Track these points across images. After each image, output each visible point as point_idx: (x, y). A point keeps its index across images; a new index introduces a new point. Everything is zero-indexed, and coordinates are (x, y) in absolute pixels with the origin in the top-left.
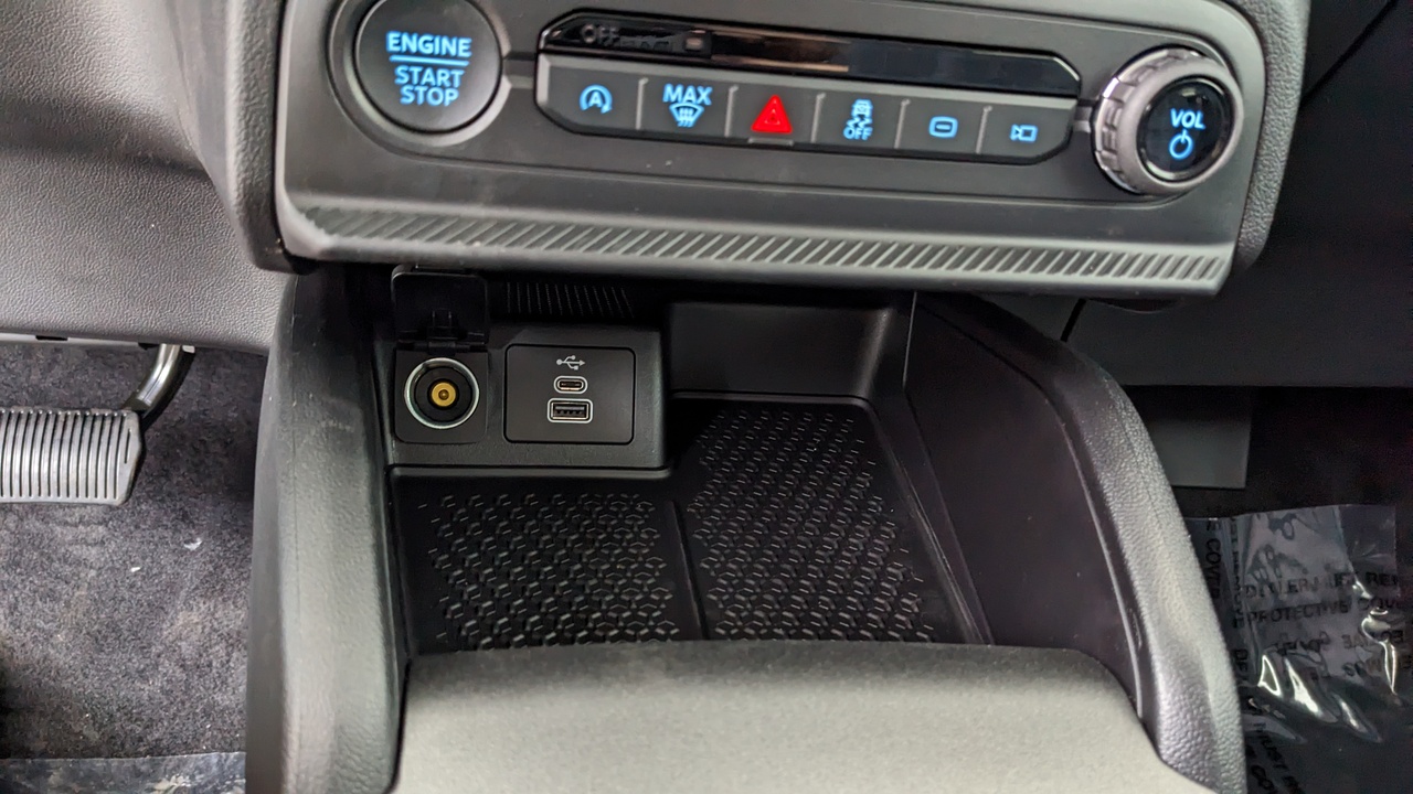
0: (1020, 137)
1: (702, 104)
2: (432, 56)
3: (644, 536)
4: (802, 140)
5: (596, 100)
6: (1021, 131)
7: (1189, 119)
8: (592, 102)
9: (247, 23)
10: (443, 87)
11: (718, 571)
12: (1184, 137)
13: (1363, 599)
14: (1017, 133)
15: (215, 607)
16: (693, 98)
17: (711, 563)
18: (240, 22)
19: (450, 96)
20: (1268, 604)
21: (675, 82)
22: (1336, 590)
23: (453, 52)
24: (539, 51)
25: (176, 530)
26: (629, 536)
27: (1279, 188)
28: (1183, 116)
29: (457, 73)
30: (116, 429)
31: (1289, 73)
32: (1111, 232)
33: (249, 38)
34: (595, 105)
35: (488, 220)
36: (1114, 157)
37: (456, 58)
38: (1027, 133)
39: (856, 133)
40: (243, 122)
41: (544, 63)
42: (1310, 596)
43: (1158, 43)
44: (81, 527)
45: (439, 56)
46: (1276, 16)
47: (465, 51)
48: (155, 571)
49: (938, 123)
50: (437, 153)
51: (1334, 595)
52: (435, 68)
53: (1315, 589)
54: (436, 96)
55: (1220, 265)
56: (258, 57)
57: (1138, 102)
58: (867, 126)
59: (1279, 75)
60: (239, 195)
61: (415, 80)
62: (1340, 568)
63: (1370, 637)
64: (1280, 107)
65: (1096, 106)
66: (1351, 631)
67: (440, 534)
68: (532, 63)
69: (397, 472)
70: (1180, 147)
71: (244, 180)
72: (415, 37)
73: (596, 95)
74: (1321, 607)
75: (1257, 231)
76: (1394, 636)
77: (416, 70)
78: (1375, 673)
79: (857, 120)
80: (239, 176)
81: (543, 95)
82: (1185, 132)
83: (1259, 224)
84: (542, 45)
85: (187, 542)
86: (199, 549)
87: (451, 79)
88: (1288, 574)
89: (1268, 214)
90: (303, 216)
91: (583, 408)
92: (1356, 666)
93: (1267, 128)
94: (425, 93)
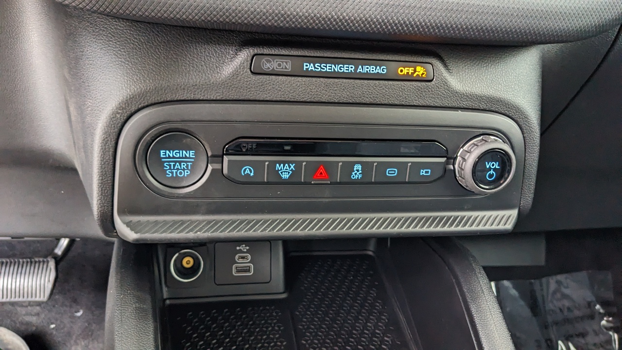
0: (424, 173)
1: (292, 170)
2: (179, 158)
3: (276, 328)
4: (333, 181)
5: (248, 171)
6: (424, 172)
7: (493, 165)
8: (246, 172)
9: (102, 150)
10: (184, 170)
11: (310, 345)
12: (492, 172)
13: (600, 313)
14: (423, 172)
15: (89, 343)
16: (288, 168)
17: (306, 341)
18: (99, 150)
19: (187, 173)
20: (560, 317)
21: (280, 163)
22: (589, 309)
23: (188, 156)
24: (223, 154)
25: (71, 307)
26: (270, 329)
27: (535, 184)
28: (491, 164)
29: (189, 164)
30: (45, 266)
31: (534, 141)
32: (466, 207)
33: (102, 156)
34: (247, 173)
35: (204, 221)
36: (464, 181)
37: (190, 158)
38: (427, 172)
39: (356, 177)
40: (100, 188)
41: (226, 158)
42: (577, 313)
43: (479, 134)
44: (29, 308)
45: (182, 158)
46: (526, 119)
47: (192, 155)
48: (62, 326)
49: (389, 171)
50: (182, 196)
51: (588, 311)
52: (180, 162)
53: (579, 310)
54: (181, 173)
55: (513, 218)
56: (107, 163)
57: (471, 159)
58: (360, 174)
59: (530, 141)
60: (98, 216)
61: (172, 168)
62: (589, 300)
63: (605, 330)
64: (531, 153)
65: (455, 159)
66: (596, 327)
67: (186, 333)
68: (221, 158)
69: (168, 302)
70: (491, 176)
71: (100, 211)
72: (171, 151)
73: (248, 169)
74: (582, 318)
75: (527, 202)
76: (616, 330)
77: (172, 164)
78: (608, 347)
79: (356, 172)
80: (98, 209)
81: (225, 171)
82: (492, 170)
83: (528, 198)
84: (225, 152)
85: (76, 312)
86: (82, 315)
87: (187, 166)
88: (567, 303)
89: (531, 195)
90: (125, 225)
91: (248, 268)
92: (600, 344)
93: (527, 162)
94: (176, 172)
